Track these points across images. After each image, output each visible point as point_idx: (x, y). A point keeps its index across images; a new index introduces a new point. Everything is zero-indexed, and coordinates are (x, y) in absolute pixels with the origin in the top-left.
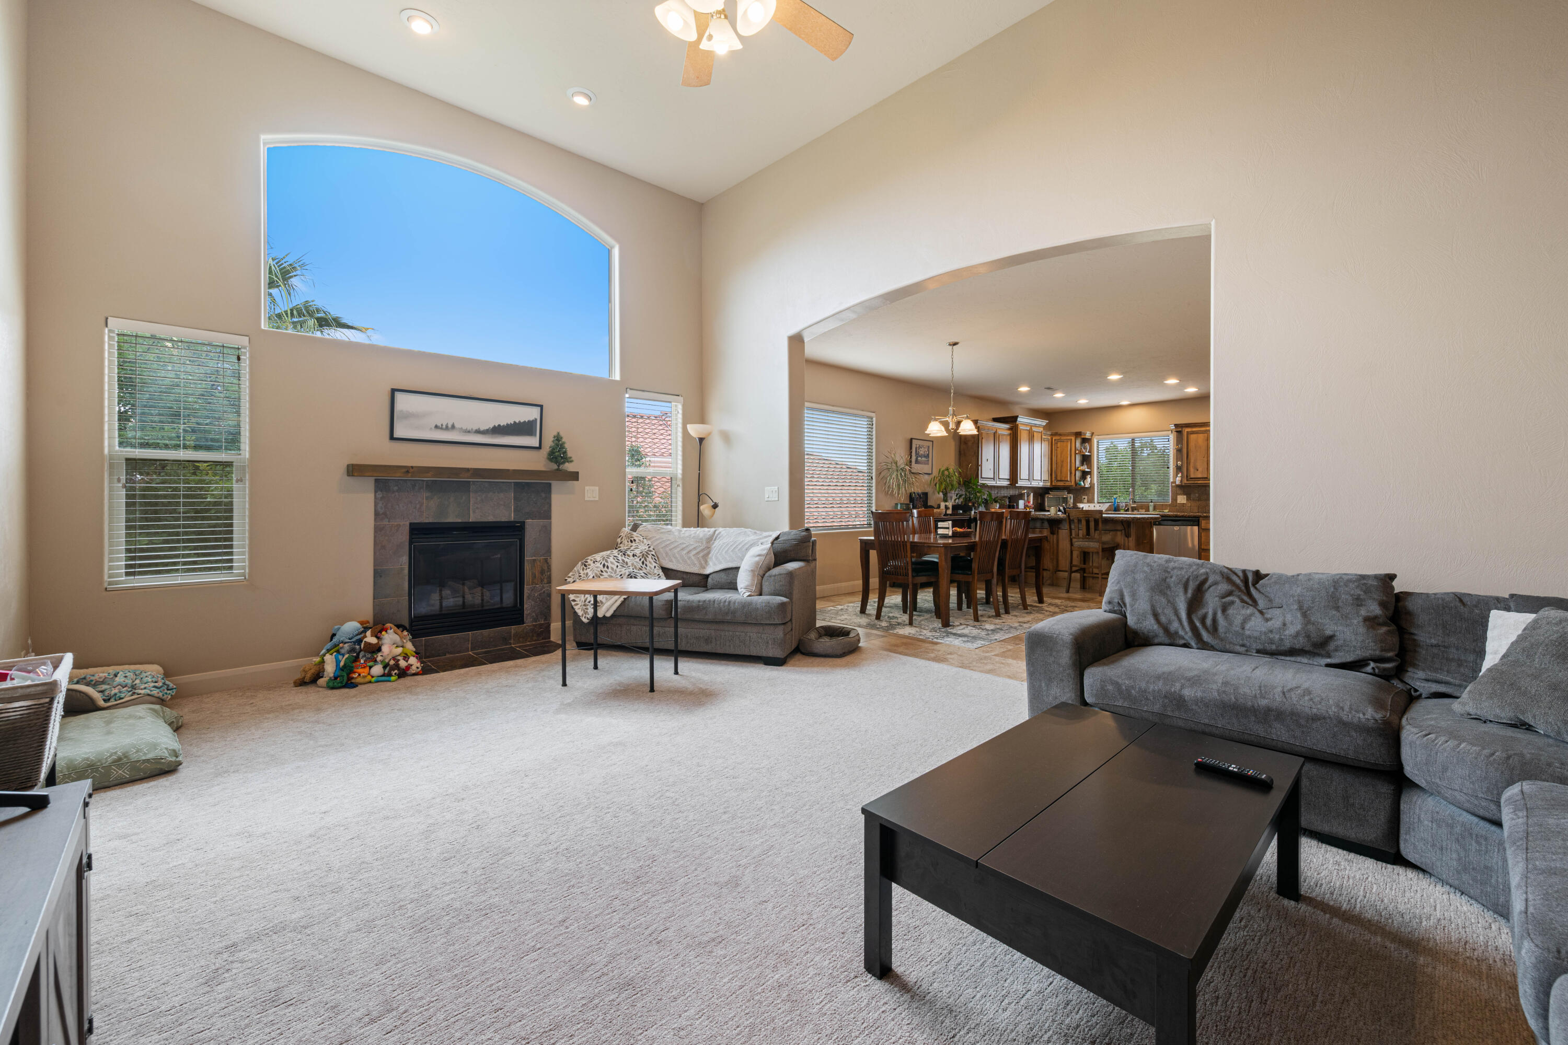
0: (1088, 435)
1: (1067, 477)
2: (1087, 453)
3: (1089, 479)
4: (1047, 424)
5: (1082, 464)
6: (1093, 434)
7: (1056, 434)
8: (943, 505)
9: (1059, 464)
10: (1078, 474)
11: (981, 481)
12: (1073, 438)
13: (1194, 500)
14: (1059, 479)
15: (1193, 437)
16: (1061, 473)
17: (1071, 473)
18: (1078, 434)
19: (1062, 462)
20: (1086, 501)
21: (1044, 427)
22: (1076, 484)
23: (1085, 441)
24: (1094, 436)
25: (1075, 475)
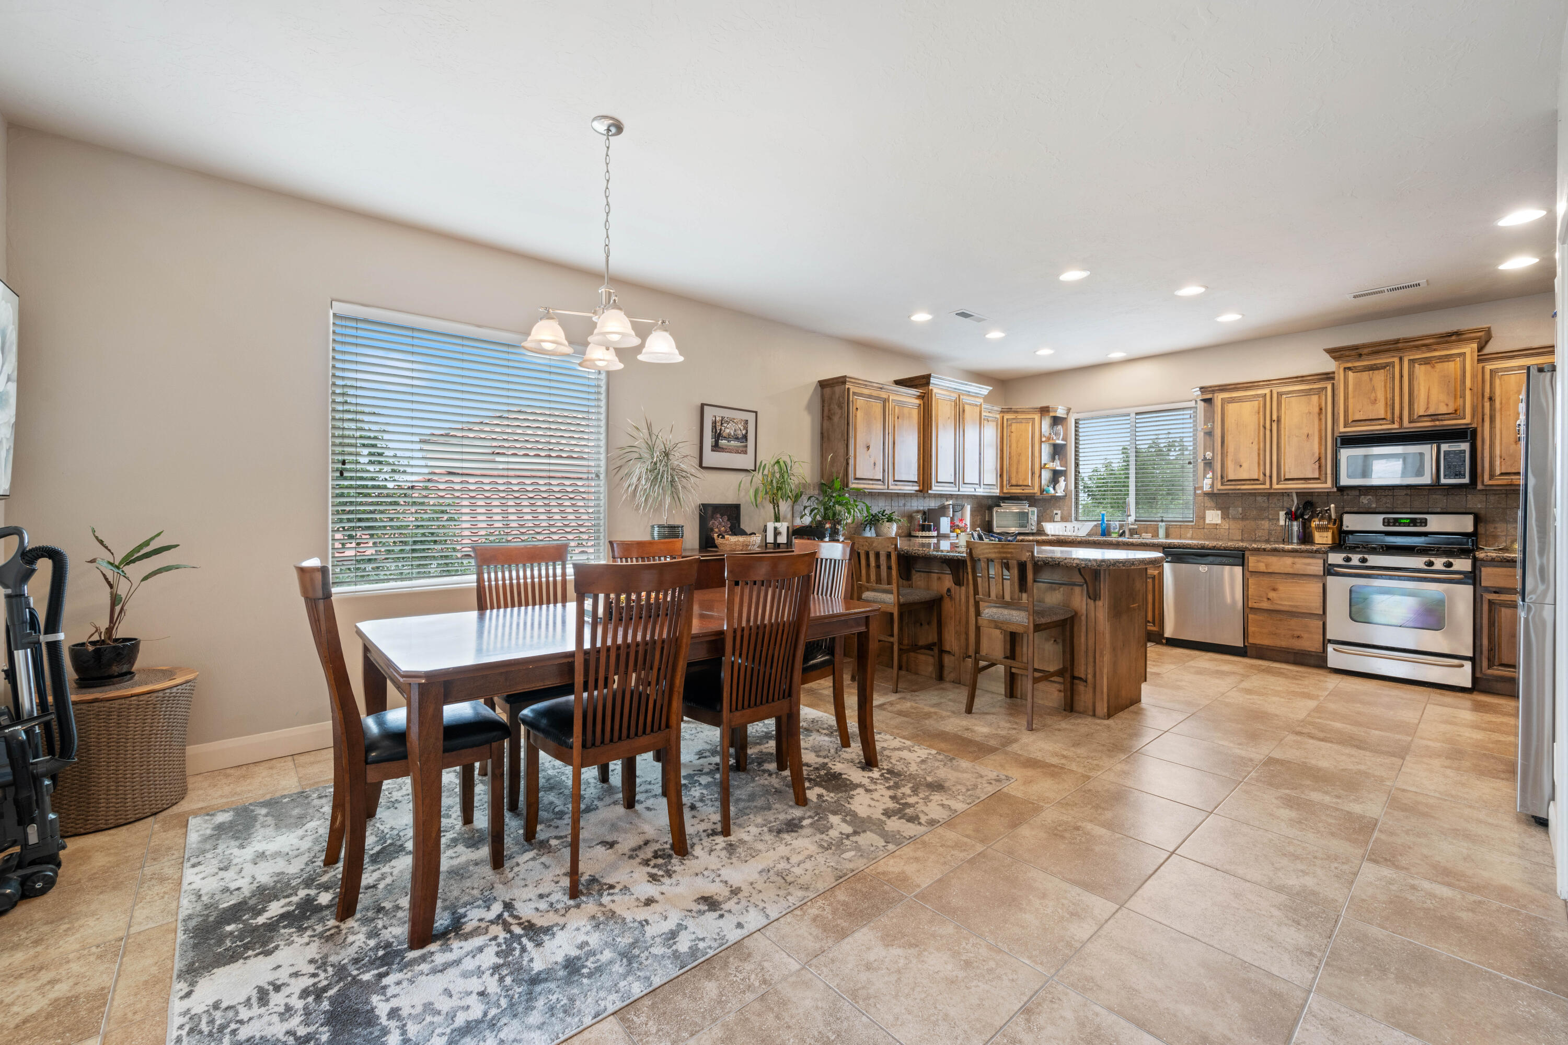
0: (1061, 412)
1: (1026, 479)
2: (1060, 442)
3: (1062, 483)
4: (990, 392)
5: (1053, 459)
6: (1069, 410)
7: (1009, 411)
8: (771, 526)
9: (1015, 459)
10: (1046, 475)
11: (853, 485)
12: (1037, 417)
13: (1234, 518)
14: (1014, 482)
15: (1231, 408)
16: (1017, 472)
17: (1033, 474)
18: (1044, 410)
19: (1020, 455)
20: (1058, 518)
21: (987, 399)
22: (1042, 491)
23: (1056, 421)
24: (1071, 414)
25: (1040, 476)
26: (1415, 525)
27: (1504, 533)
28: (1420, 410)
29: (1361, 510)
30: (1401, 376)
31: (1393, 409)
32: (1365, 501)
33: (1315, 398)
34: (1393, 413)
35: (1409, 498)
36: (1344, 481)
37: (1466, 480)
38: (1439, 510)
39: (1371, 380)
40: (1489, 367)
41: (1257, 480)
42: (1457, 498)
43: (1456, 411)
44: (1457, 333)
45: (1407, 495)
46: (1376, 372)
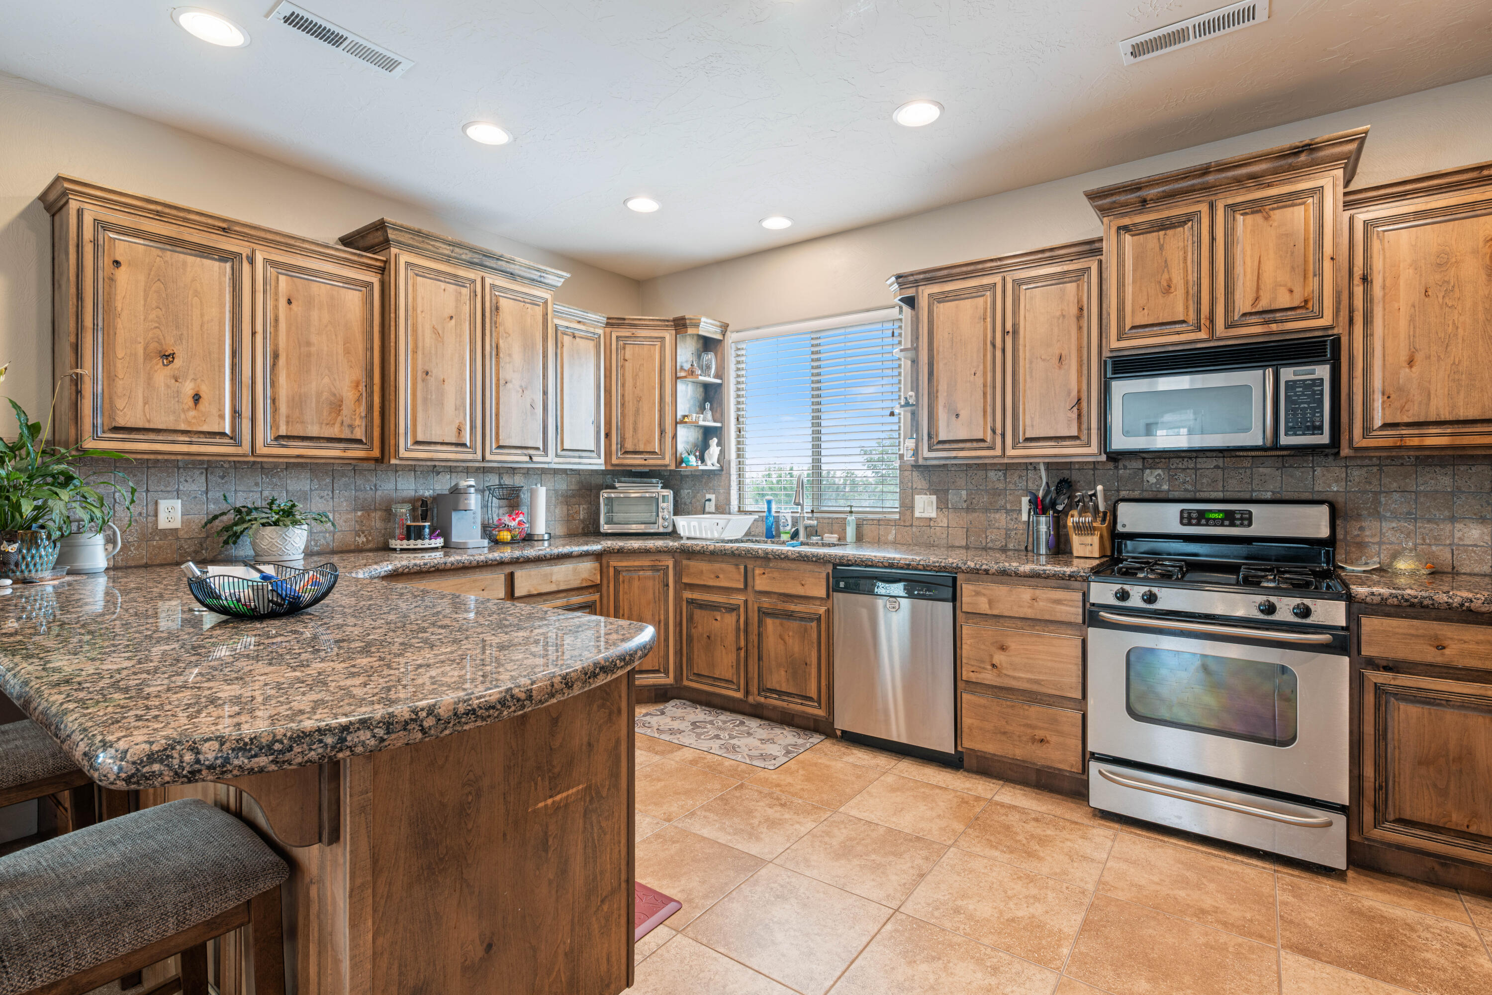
0: (708, 327)
1: (649, 441)
2: (711, 380)
3: (714, 450)
5: (702, 409)
6: (725, 328)
7: (621, 323)
9: (633, 407)
10: (685, 437)
11: (100, 443)
12: (668, 335)
13: (955, 509)
14: (629, 446)
15: (943, 310)
16: (635, 430)
17: (662, 432)
18: (684, 326)
19: (639, 400)
23: (704, 344)
24: (728, 333)
25: (675, 437)
26: (1232, 525)
27: (1377, 539)
28: (1243, 303)
29: (1146, 495)
30: (1213, 239)
31: (1199, 303)
32: (1153, 480)
33: (1071, 287)
34: (1199, 311)
35: (1220, 472)
36: (1119, 442)
37: (1324, 438)
38: (1269, 495)
39: (1161, 248)
40: (1363, 215)
41: (983, 440)
42: (1298, 473)
43: (1306, 301)
44: (1309, 148)
45: (1217, 467)
46: (1170, 232)
